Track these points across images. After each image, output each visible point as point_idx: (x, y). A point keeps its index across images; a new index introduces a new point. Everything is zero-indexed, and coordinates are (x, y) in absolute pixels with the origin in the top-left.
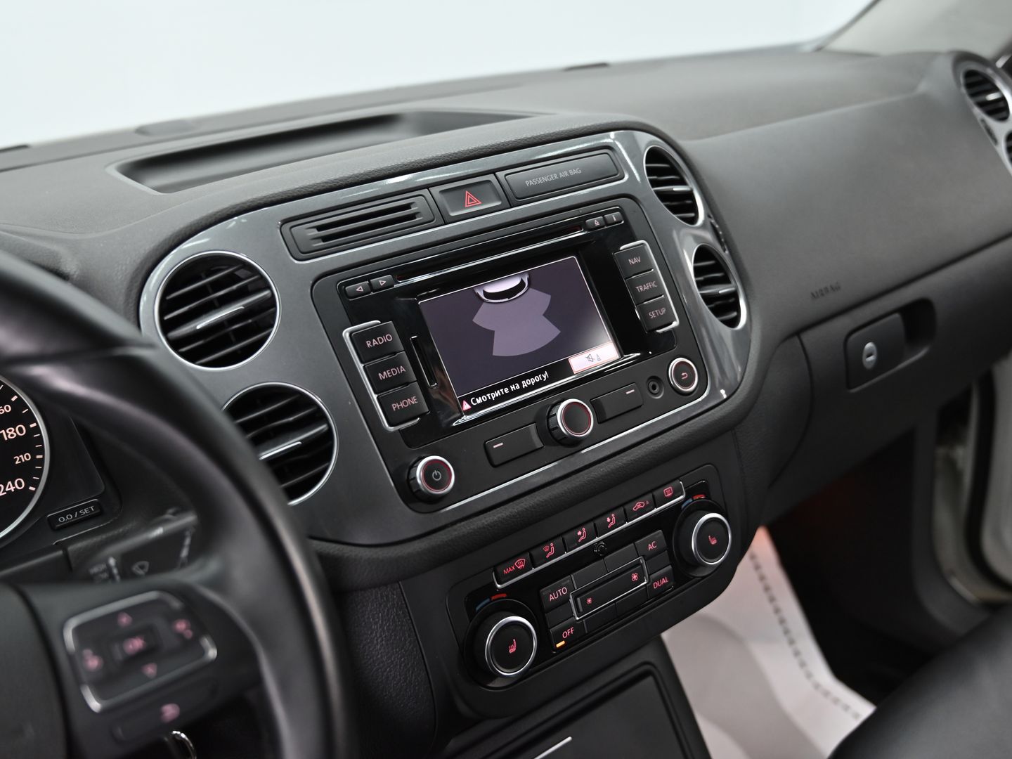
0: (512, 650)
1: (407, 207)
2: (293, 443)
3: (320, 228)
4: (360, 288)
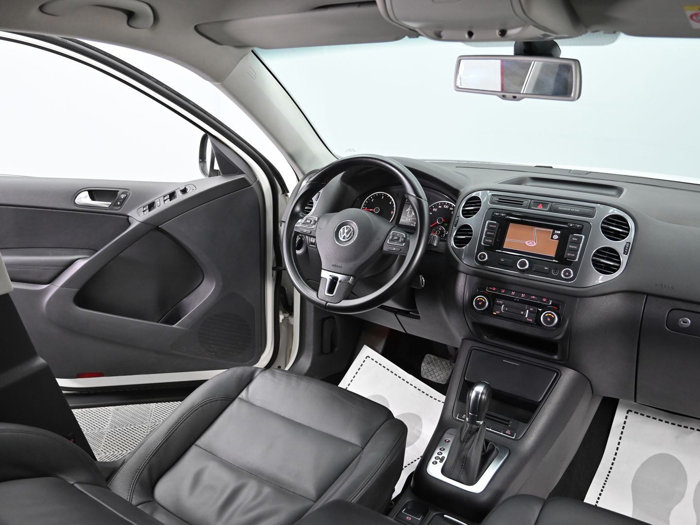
0: (480, 304)
1: (523, 202)
2: (464, 237)
3: (500, 199)
4: (497, 214)
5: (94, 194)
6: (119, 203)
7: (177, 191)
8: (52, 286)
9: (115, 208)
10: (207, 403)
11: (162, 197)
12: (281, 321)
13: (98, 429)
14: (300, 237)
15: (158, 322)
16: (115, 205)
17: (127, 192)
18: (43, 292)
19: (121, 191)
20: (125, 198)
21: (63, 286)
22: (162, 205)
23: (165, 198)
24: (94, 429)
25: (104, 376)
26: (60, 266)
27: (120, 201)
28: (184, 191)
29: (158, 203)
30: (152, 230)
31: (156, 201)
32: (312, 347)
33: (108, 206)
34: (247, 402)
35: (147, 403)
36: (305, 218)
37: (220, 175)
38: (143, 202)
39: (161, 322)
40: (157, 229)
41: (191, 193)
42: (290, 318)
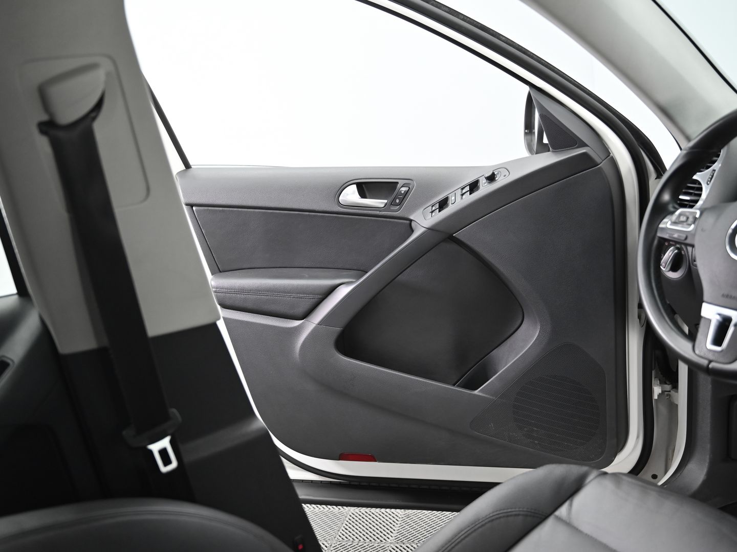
5: (365, 188)
6: (398, 201)
7: (481, 179)
8: (307, 322)
9: (393, 208)
10: (500, 518)
11: (460, 190)
12: (655, 397)
13: (379, 541)
14: (677, 248)
15: (454, 385)
16: (393, 203)
17: (409, 184)
18: (297, 330)
19: (401, 182)
20: (407, 193)
21: (320, 323)
22: (459, 202)
23: (464, 191)
24: (373, 541)
25: (375, 461)
26: (319, 295)
27: (399, 198)
28: (491, 178)
29: (453, 198)
30: (444, 240)
31: (450, 196)
32: (708, 446)
33: (383, 206)
34: (568, 524)
35: (438, 510)
36: (677, 213)
37: (549, 151)
38: (432, 197)
39: (458, 386)
40: (451, 239)
41: (501, 182)
42: (673, 392)
